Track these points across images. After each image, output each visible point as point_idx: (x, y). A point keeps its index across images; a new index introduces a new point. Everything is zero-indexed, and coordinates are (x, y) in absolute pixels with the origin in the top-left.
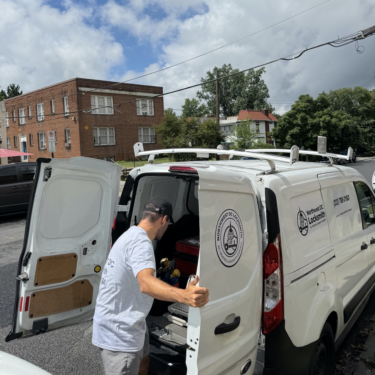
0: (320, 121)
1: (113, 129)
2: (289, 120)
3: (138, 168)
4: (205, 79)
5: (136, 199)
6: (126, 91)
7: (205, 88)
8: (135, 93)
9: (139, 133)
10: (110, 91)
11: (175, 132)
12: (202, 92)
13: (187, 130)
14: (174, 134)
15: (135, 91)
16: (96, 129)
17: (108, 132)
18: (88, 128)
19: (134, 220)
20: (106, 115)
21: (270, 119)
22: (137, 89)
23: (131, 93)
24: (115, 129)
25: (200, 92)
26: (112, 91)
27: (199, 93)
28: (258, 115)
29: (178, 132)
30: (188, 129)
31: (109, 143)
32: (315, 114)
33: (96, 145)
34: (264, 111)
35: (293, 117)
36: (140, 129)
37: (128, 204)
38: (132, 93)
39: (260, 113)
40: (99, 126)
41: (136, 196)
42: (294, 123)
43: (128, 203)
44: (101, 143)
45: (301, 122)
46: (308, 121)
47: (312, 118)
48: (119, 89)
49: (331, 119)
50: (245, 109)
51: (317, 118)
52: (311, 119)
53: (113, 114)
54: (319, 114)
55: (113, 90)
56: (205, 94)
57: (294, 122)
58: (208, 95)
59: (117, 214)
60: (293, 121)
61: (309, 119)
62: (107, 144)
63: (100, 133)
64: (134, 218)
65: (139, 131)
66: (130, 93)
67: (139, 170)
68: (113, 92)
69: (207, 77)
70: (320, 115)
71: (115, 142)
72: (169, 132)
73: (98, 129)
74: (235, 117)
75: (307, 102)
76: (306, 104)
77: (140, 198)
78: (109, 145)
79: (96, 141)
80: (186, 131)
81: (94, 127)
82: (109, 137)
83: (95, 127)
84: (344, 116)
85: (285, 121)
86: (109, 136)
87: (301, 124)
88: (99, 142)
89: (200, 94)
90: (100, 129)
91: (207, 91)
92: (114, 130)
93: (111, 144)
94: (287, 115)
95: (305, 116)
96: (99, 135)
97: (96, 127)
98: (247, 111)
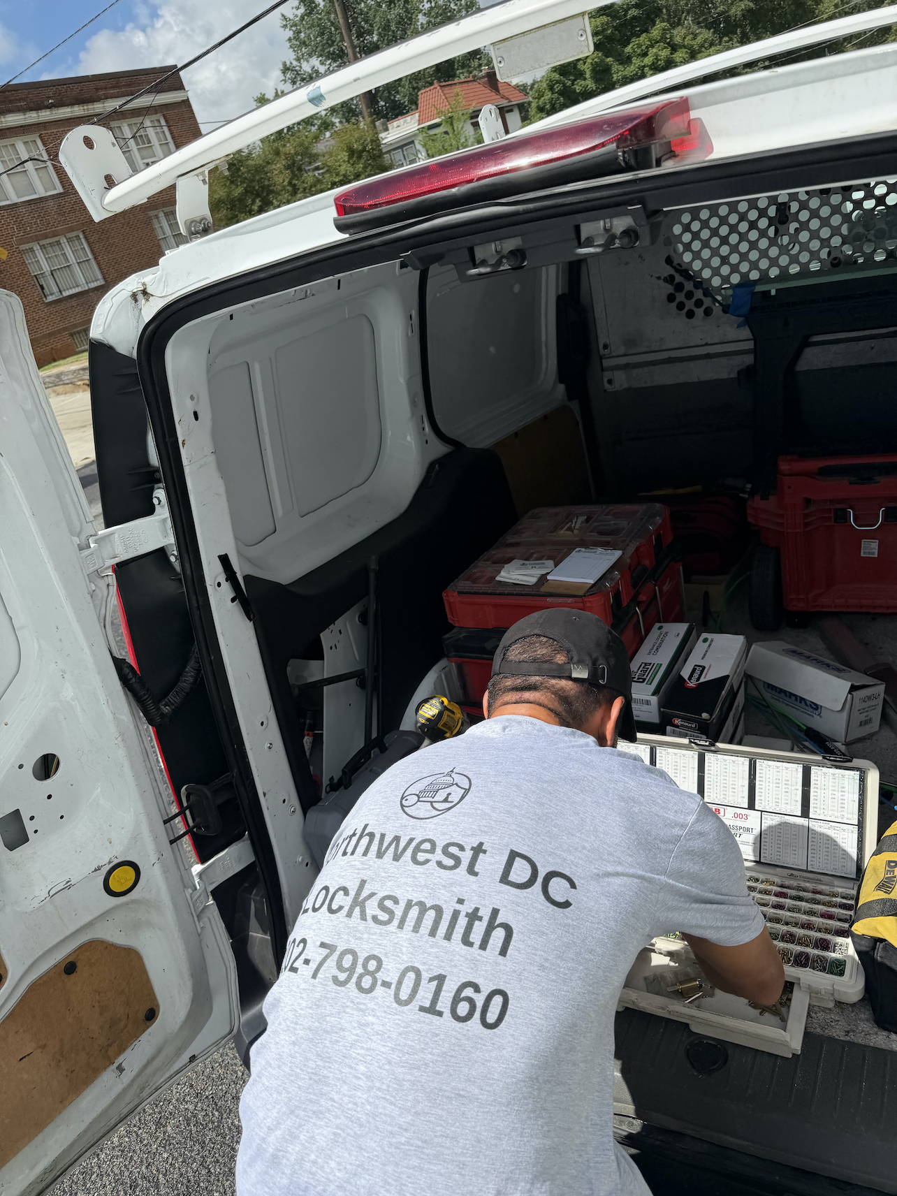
0: (644, 67)
1: (78, 237)
2: (564, 85)
3: (132, 283)
4: (292, 17)
5: (187, 471)
6: (72, 104)
7: (300, 47)
8: (102, 105)
9: (159, 230)
10: (23, 117)
11: (258, 195)
12: (295, 63)
13: (291, 179)
14: (258, 203)
15: (98, 100)
16: (32, 250)
17: (68, 250)
18: (7, 252)
19: (222, 578)
20: (40, 198)
21: (507, 99)
22: (101, 89)
23: (88, 110)
24: (86, 237)
25: (288, 64)
26: (28, 115)
27: (288, 69)
28: (471, 95)
29: (268, 195)
30: (294, 176)
31: (84, 282)
32: (628, 49)
33: (50, 299)
34: (483, 77)
35: (571, 74)
36: (157, 217)
37: (157, 508)
38: (91, 106)
39: (475, 85)
40: (37, 239)
41: (183, 452)
42: (578, 91)
43: (155, 501)
44: (62, 289)
45: (595, 83)
46: (611, 74)
47: (620, 64)
48: (46, 103)
49: (672, 54)
50: (431, 84)
51: (634, 60)
52: (621, 68)
53: (61, 190)
54: (639, 46)
55: (31, 110)
56: (306, 67)
57: (578, 89)
58: (316, 68)
59: (112, 580)
60: (573, 84)
61: (616, 67)
62: (80, 288)
63: (49, 260)
64: (218, 567)
65: (157, 226)
66: (85, 107)
67: (145, 292)
68: (32, 117)
69: (298, 8)
70: (644, 47)
71: (100, 276)
72: (241, 199)
73: (36, 247)
74: (409, 119)
75: (602, 15)
76: (598, 20)
77: (212, 458)
78: (87, 288)
79: (45, 286)
80: (290, 183)
81: (22, 247)
82: (76, 264)
83: (27, 246)
84: (699, 40)
85: (551, 88)
86: (75, 262)
87: (594, 88)
88: (55, 289)
89: (292, 70)
90: (43, 247)
91: (310, 55)
92: (83, 240)
93: (92, 285)
94: (555, 71)
95: (602, 61)
96: (46, 268)
97: (30, 245)
98: (439, 88)
